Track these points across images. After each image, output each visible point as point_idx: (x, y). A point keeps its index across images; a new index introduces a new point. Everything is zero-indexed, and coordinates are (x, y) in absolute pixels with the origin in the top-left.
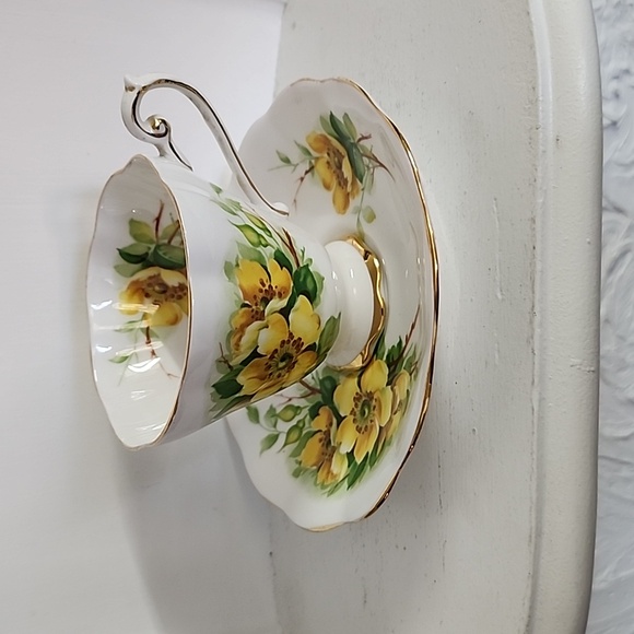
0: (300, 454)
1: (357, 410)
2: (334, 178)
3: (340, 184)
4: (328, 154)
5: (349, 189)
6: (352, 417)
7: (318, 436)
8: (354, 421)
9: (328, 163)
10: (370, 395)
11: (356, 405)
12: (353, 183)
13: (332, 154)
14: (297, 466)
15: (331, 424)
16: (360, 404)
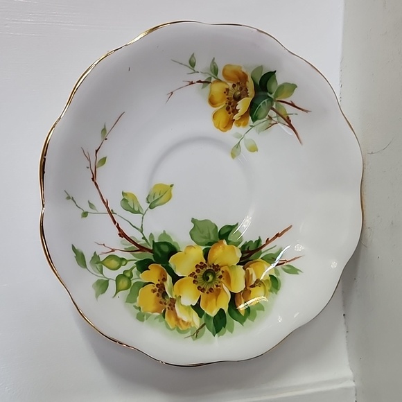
0: (135, 301)
1: (199, 275)
2: (225, 102)
3: (228, 109)
4: (234, 86)
5: (236, 117)
6: (193, 279)
7: (150, 287)
8: (194, 282)
9: (228, 90)
10: (217, 268)
11: (198, 271)
12: (243, 117)
13: (238, 87)
14: (138, 311)
15: (165, 279)
16: (202, 272)
